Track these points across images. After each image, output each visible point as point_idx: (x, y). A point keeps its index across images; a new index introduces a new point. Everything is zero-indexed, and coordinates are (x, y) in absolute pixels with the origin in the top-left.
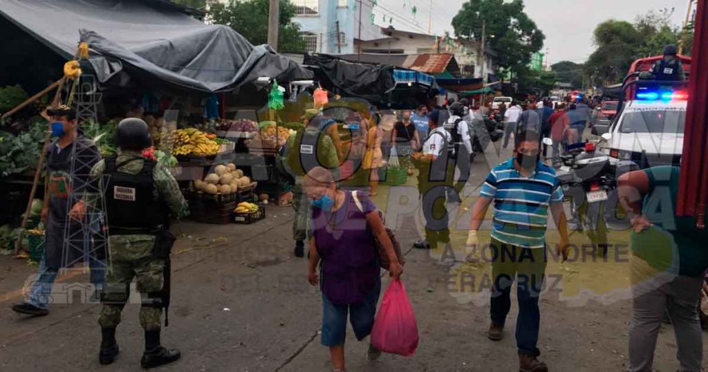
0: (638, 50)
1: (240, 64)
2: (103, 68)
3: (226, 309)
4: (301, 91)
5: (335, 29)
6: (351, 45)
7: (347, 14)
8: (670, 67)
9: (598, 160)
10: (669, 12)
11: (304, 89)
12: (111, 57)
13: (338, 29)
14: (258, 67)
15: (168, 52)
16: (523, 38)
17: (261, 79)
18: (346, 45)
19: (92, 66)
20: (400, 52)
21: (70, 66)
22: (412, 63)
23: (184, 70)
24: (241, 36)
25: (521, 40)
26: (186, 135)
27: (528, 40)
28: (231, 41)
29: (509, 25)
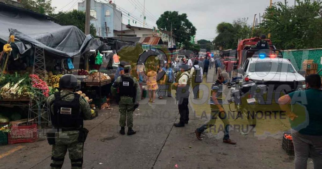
0: (235, 35)
1: (81, 44)
2: (21, 48)
3: (100, 163)
4: (107, 56)
5: (105, 26)
6: (112, 32)
7: (110, 19)
8: (264, 43)
9: (251, 85)
10: (246, 19)
11: (108, 55)
12: (25, 42)
13: (106, 25)
14: (89, 45)
15: (50, 39)
16: (187, 30)
17: (91, 50)
18: (110, 33)
19: (17, 47)
20: (135, 36)
21: (7, 47)
22: (143, 41)
23: (57, 47)
24: (81, 31)
25: (186, 31)
26: (58, 78)
27: (189, 31)
28: (77, 33)
29: (181, 24)
